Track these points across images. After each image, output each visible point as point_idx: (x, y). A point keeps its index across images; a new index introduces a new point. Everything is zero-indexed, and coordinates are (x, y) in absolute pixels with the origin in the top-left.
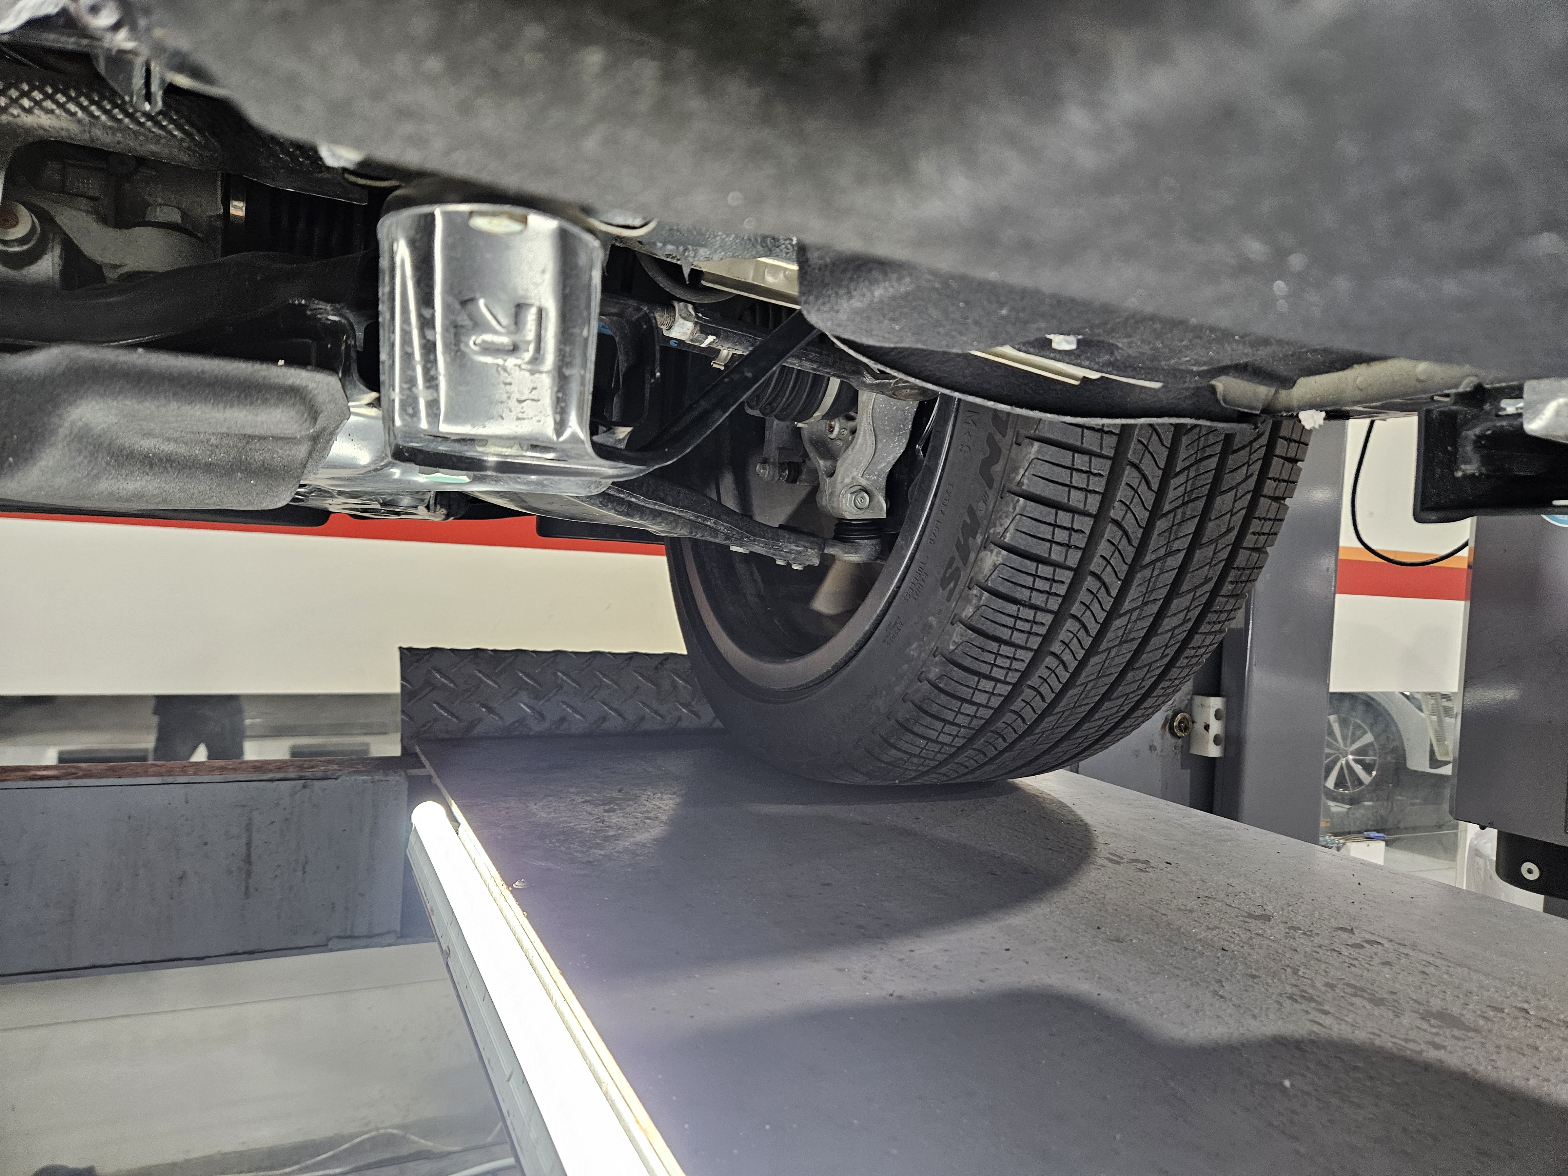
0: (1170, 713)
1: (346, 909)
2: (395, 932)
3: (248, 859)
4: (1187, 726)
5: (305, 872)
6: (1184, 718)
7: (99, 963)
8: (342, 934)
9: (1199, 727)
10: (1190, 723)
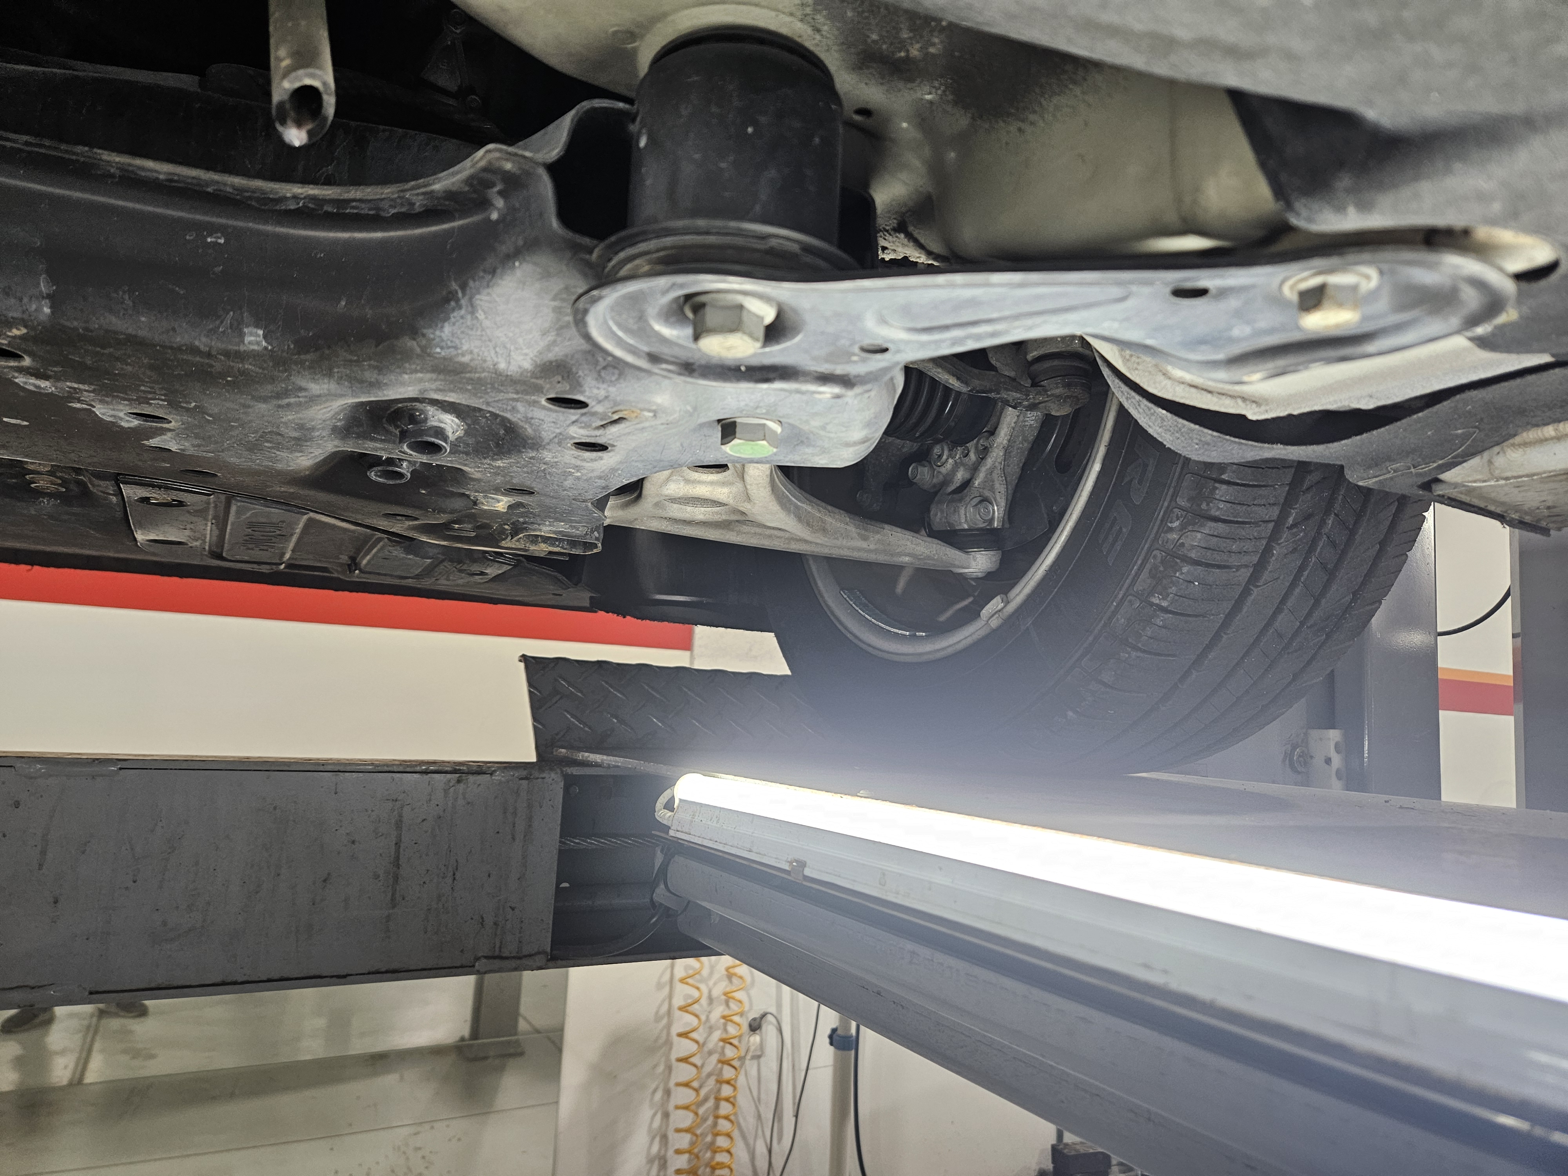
0: (1289, 747)
1: (495, 924)
2: (544, 952)
3: (396, 862)
4: (1306, 758)
5: (454, 879)
6: (1303, 752)
7: (229, 979)
8: (490, 954)
9: (1318, 761)
10: (1309, 759)
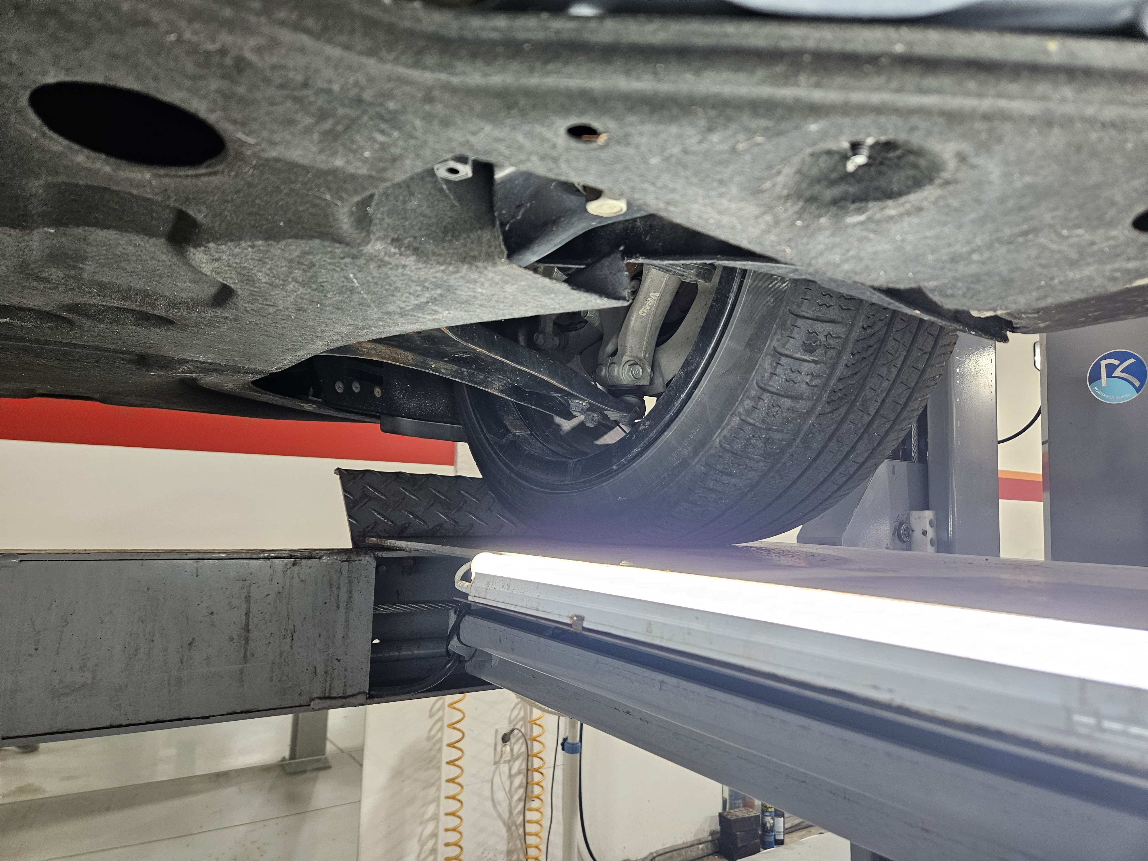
0: (897, 523)
1: (325, 672)
2: (364, 693)
3: (247, 628)
4: (909, 531)
5: (293, 639)
6: (907, 527)
7: (117, 723)
8: (322, 695)
9: (917, 534)
10: (911, 532)
